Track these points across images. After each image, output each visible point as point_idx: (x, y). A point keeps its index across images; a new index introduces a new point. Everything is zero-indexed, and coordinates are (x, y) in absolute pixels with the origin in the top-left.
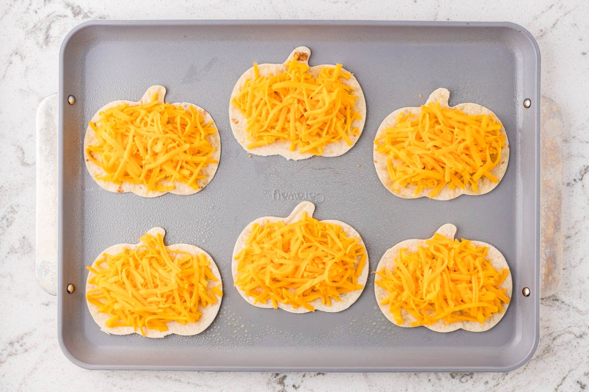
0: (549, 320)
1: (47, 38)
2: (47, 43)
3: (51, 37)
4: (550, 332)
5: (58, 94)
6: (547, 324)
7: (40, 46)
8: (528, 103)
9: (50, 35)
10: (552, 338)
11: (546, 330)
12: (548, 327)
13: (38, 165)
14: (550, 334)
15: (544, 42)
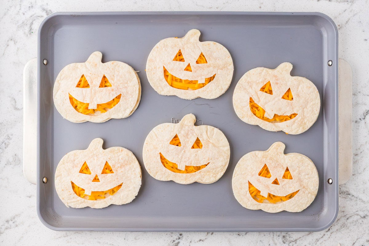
0: (344, 207)
1: (30, 30)
2: (30, 33)
3: (33, 29)
4: (345, 214)
5: (37, 58)
6: (343, 210)
7: (26, 35)
8: (330, 63)
9: (32, 29)
10: (346, 218)
11: (342, 213)
12: (344, 211)
13: (24, 109)
14: (345, 216)
15: (341, 33)
